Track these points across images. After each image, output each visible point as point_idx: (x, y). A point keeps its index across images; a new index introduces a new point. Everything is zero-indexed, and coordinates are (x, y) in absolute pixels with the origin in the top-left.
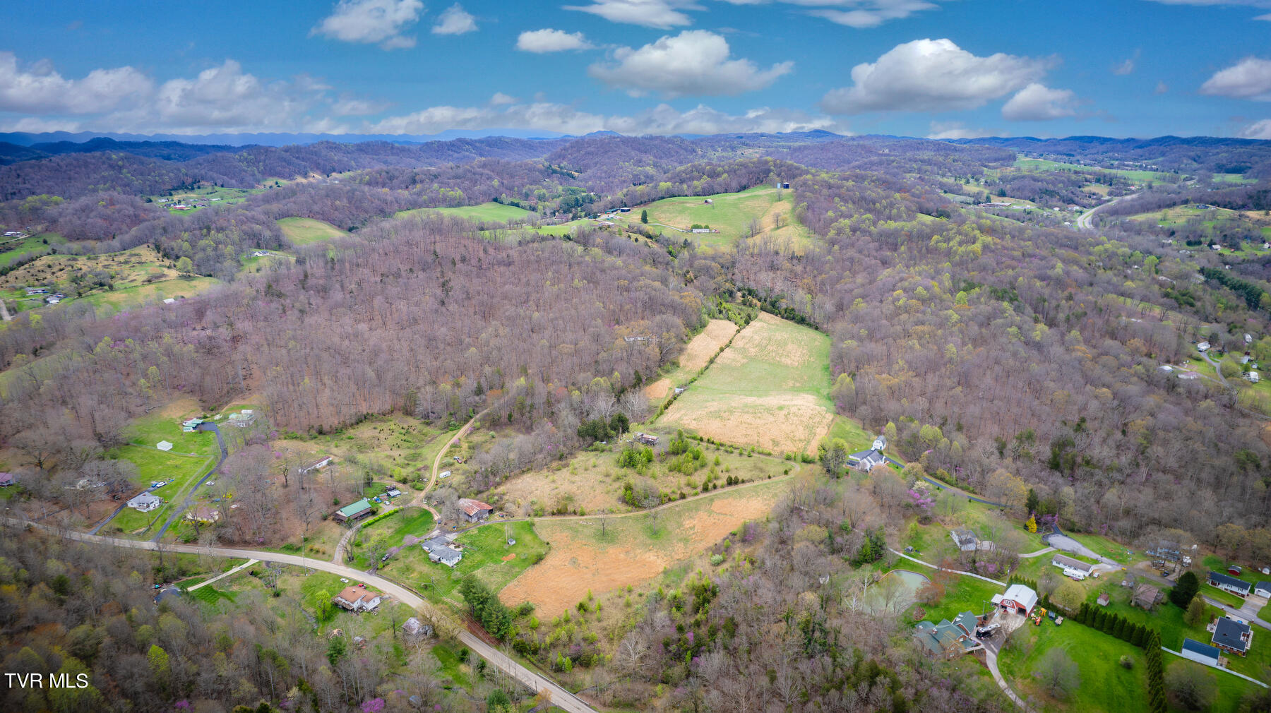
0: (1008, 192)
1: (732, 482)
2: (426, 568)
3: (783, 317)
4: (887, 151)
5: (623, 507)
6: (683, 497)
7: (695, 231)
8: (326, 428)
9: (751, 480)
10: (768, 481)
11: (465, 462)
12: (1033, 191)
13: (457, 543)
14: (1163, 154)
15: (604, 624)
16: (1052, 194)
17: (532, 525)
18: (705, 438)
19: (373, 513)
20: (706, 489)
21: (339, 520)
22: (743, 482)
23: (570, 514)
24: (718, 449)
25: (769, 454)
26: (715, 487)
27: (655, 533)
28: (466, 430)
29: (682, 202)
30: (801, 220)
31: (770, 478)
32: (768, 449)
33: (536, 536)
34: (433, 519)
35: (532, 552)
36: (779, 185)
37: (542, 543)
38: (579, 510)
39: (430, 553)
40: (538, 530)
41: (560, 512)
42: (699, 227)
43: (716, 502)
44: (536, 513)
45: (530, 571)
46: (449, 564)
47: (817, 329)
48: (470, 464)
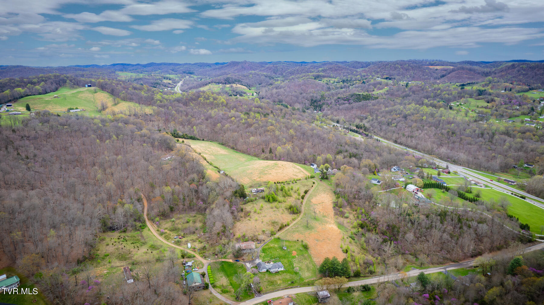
1: (306, 192)
2: (278, 277)
5: (295, 216)
6: (301, 204)
7: (71, 111)
9: (309, 190)
10: (313, 188)
11: (183, 237)
13: (266, 262)
15: (356, 252)
17: (278, 238)
19: (204, 276)
20: (302, 198)
23: (284, 227)
24: (284, 184)
25: (300, 180)
26: (304, 196)
27: (315, 219)
28: (152, 225)
29: (40, 98)
30: (124, 99)
31: (312, 186)
32: (296, 178)
33: (288, 241)
34: (230, 262)
35: (299, 246)
36: (86, 86)
37: (295, 242)
38: (286, 223)
39: (267, 271)
40: (285, 239)
41: (281, 229)
42: (73, 109)
43: (312, 201)
44: (272, 234)
45: (312, 251)
46: (282, 269)
47: (203, 140)
48: (187, 237)
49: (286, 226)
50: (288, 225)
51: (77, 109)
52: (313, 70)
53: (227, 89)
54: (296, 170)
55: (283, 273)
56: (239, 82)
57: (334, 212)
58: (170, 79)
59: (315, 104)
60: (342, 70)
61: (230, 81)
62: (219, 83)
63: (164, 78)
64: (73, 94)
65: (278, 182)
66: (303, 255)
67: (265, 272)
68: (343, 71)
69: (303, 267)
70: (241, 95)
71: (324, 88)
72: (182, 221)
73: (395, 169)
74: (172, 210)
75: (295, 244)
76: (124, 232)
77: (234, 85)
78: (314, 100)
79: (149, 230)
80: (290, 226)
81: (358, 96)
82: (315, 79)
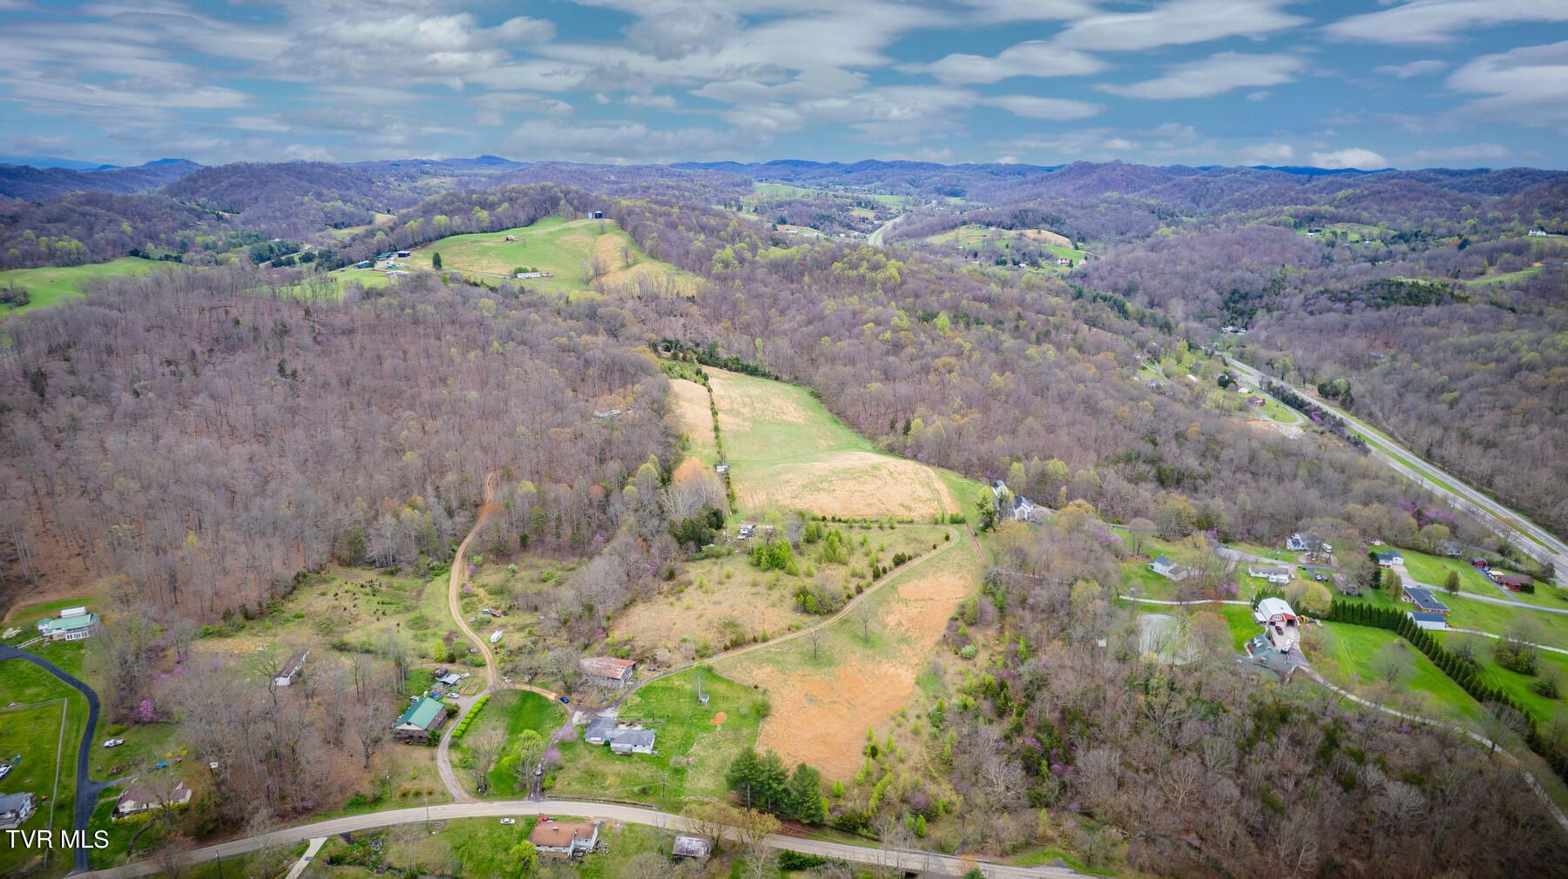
0: (788, 219)
1: (900, 561)
2: (619, 767)
3: (730, 370)
4: (613, 178)
5: (805, 618)
6: (859, 590)
7: (519, 276)
8: (252, 607)
9: (917, 555)
10: (934, 552)
11: (505, 614)
12: (811, 216)
13: (628, 721)
14: (879, 179)
15: (910, 763)
16: (829, 218)
17: (709, 670)
18: (829, 517)
19: (451, 714)
20: (877, 576)
21: (410, 739)
22: (910, 558)
23: (749, 643)
24: (851, 527)
25: (911, 522)
26: (885, 571)
27: (866, 640)
28: (462, 571)
29: (475, 241)
30: (653, 255)
31: (935, 547)
32: (906, 516)
33: (730, 683)
34: (547, 699)
35: (745, 704)
36: (590, 215)
37: (746, 689)
38: (759, 635)
39: (607, 744)
40: (725, 675)
41: (736, 644)
42: (524, 271)
43: (900, 588)
44: (702, 653)
45: (766, 726)
46: (647, 750)
47: (777, 379)
48: (514, 615)
49: (755, 640)
50: (765, 640)
51: (534, 271)
52: (1315, 198)
53: (1001, 244)
54: (923, 493)
55: (643, 760)
56: (1054, 223)
57: (943, 631)
58: (873, 208)
59: (1240, 306)
60: (1419, 199)
61: (1027, 221)
62: (989, 225)
63: (859, 204)
64: (550, 233)
65: (833, 519)
66: (736, 730)
67: (597, 746)
68: (1420, 204)
69: (710, 762)
70: (1034, 264)
71: (1310, 258)
72: (534, 574)
73: (1296, 543)
74: (524, 543)
75: (742, 694)
76: (392, 573)
77: (1031, 233)
78: (1242, 291)
79: (448, 580)
80: (771, 643)
81: (1393, 288)
82: (1297, 226)
